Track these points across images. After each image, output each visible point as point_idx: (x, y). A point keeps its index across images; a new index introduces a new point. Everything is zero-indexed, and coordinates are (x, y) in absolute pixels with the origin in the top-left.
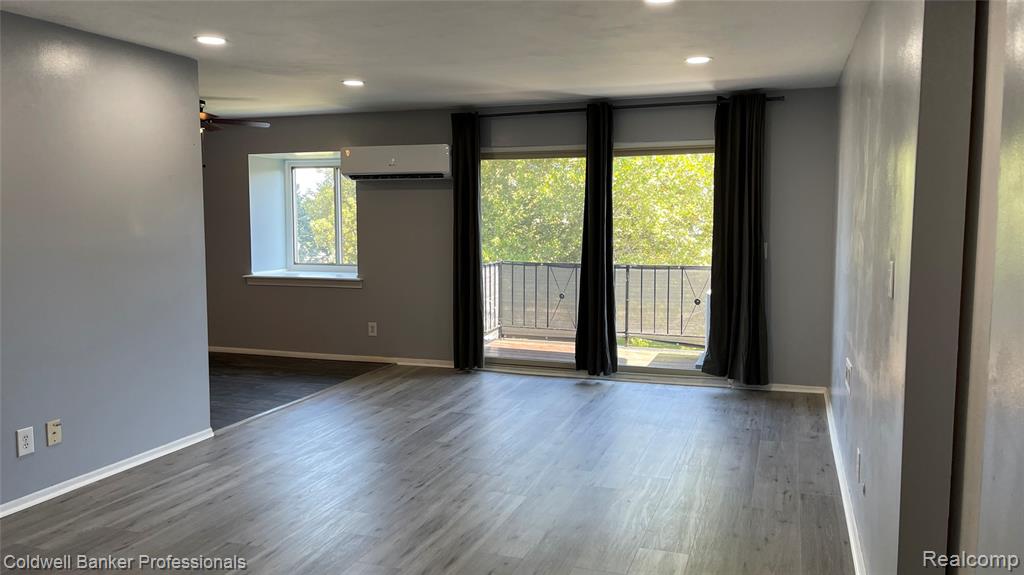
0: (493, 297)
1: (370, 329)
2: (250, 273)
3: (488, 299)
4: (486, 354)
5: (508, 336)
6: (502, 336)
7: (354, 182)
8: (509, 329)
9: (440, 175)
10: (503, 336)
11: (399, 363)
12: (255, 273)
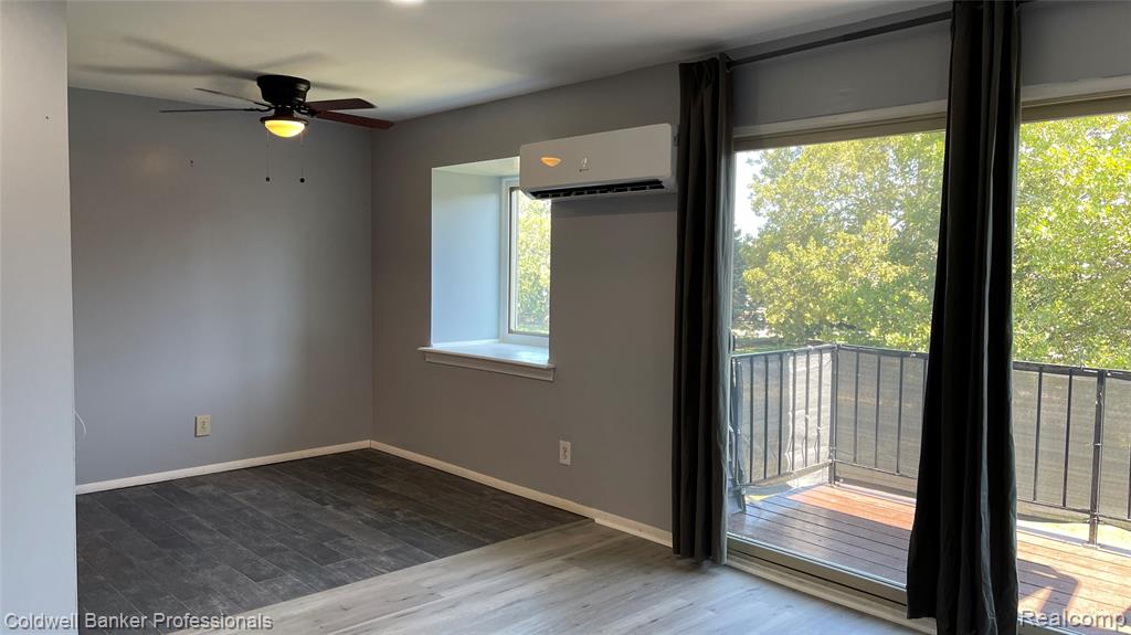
0: (813, 409)
1: (562, 452)
2: (429, 345)
3: (800, 413)
4: (729, 533)
5: (847, 481)
6: (834, 478)
7: (547, 203)
8: (849, 469)
9: (656, 184)
10: (836, 479)
11: (597, 520)
12: (437, 345)
